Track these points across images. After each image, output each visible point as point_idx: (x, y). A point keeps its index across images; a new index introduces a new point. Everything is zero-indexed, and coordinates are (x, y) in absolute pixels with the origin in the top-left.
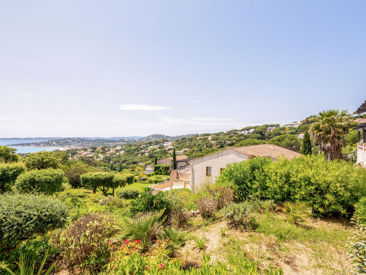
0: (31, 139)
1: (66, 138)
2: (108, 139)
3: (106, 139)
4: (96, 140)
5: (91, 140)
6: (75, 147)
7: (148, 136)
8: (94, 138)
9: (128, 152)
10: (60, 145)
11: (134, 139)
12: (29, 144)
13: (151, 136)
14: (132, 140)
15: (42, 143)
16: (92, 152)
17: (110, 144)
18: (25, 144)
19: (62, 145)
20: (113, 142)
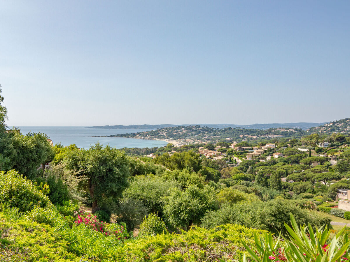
0: (135, 127)
1: (180, 126)
2: (246, 129)
3: (243, 128)
4: (226, 130)
5: (218, 130)
6: (192, 141)
7: (334, 123)
8: (221, 125)
9: (290, 154)
10: (171, 137)
11: (299, 128)
12: (133, 135)
13: (340, 122)
14: (296, 130)
15: (149, 133)
16: (222, 152)
17: (250, 136)
18: (130, 134)
19: (175, 138)
20: (257, 133)
